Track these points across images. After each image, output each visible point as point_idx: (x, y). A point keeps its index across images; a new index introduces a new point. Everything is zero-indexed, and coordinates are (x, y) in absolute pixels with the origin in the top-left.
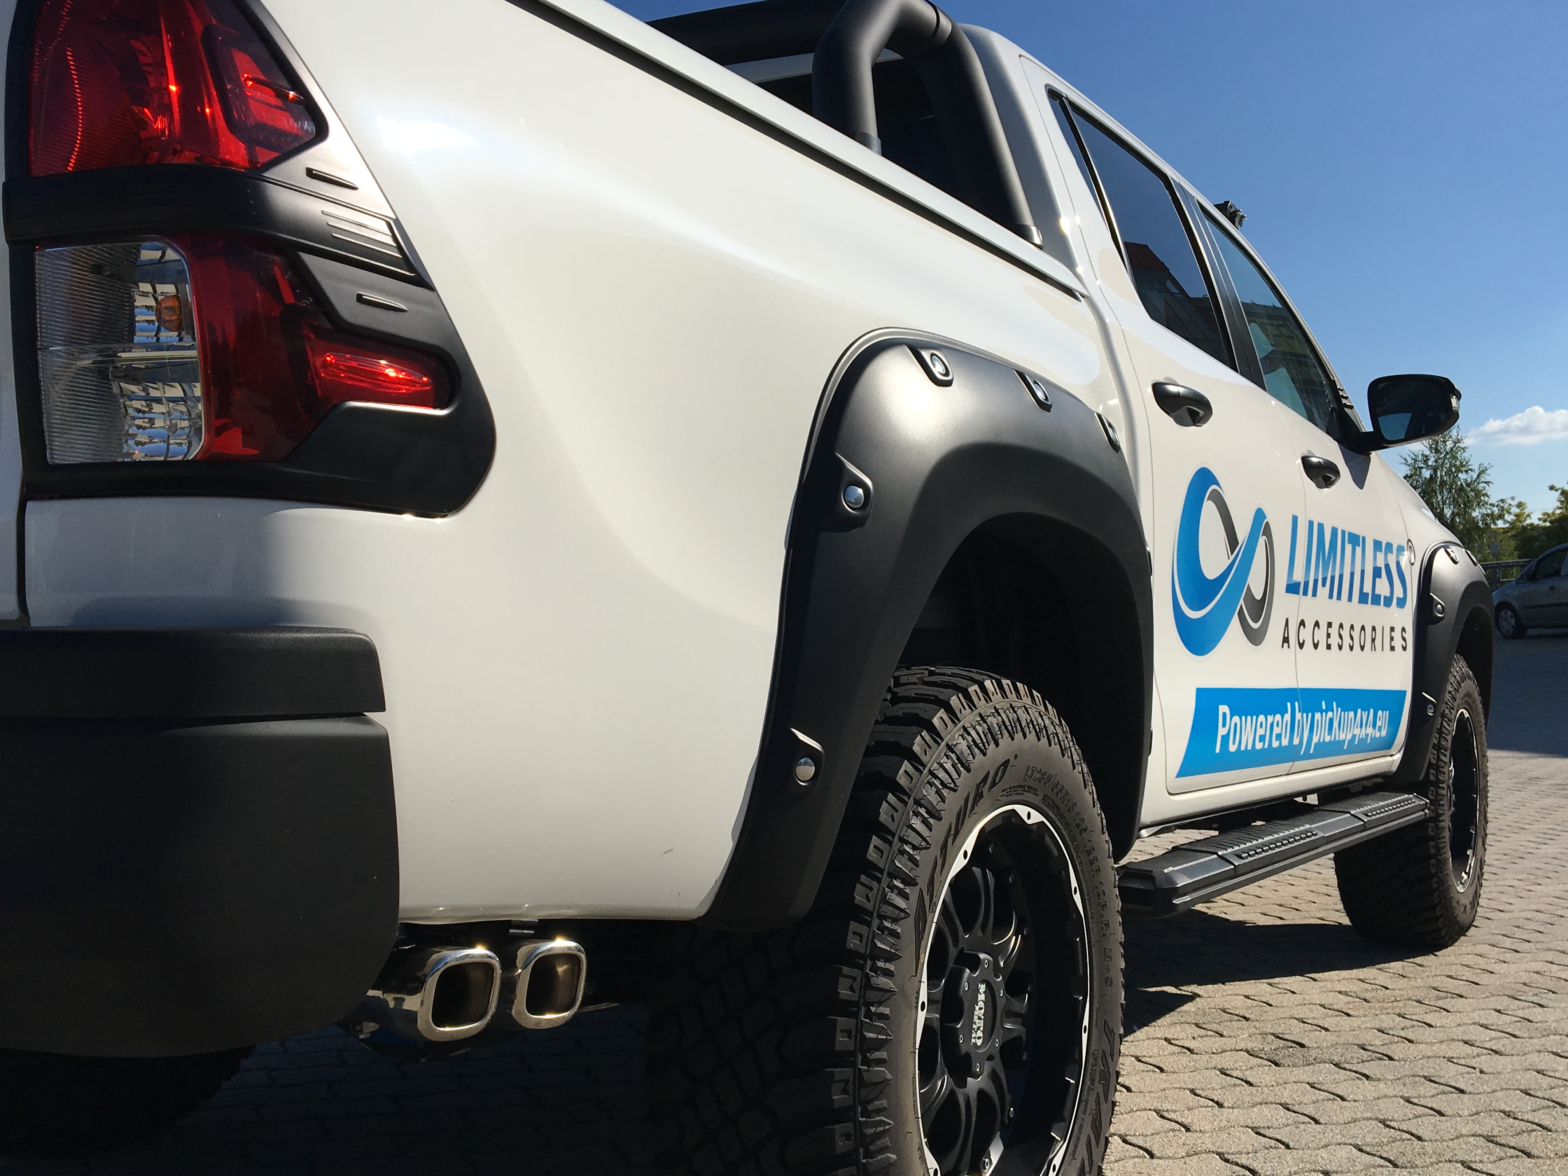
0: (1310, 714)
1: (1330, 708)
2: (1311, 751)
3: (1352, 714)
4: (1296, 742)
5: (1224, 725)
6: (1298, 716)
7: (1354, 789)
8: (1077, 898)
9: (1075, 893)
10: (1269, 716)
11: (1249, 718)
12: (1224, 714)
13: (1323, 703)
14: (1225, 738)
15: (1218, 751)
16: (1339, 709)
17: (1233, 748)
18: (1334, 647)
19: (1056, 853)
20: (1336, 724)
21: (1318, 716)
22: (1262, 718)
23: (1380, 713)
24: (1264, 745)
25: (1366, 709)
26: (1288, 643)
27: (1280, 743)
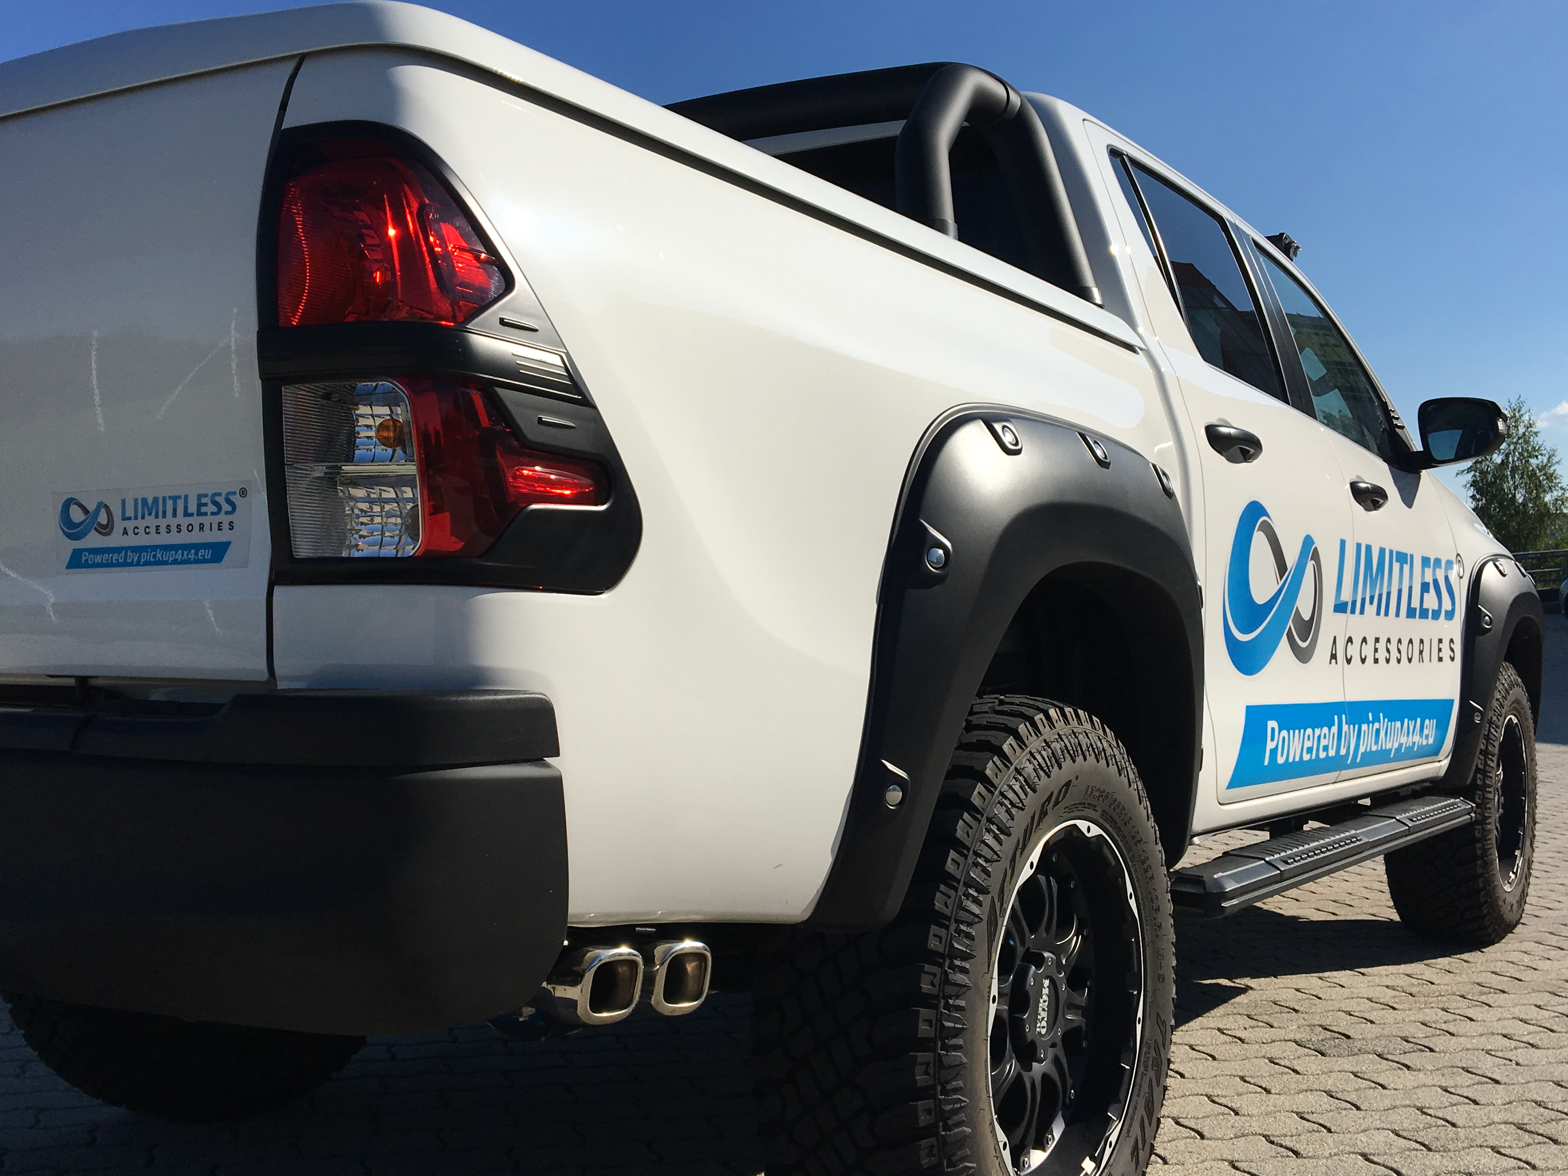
0: (1357, 726)
1: (1376, 719)
2: (1358, 761)
3: (1398, 724)
4: (1343, 752)
5: (1272, 739)
6: (1345, 727)
7: (1403, 793)
8: (1132, 903)
9: (1131, 898)
10: (1316, 729)
11: (1297, 731)
12: (1273, 729)
13: (1370, 714)
14: (1274, 751)
15: (1266, 763)
16: (1386, 720)
17: (1281, 760)
18: (1382, 661)
19: (1113, 863)
20: (1382, 734)
21: (1364, 727)
22: (1309, 731)
23: (1427, 721)
24: (1311, 757)
25: (1413, 718)
26: (1336, 659)
27: (1327, 754)
